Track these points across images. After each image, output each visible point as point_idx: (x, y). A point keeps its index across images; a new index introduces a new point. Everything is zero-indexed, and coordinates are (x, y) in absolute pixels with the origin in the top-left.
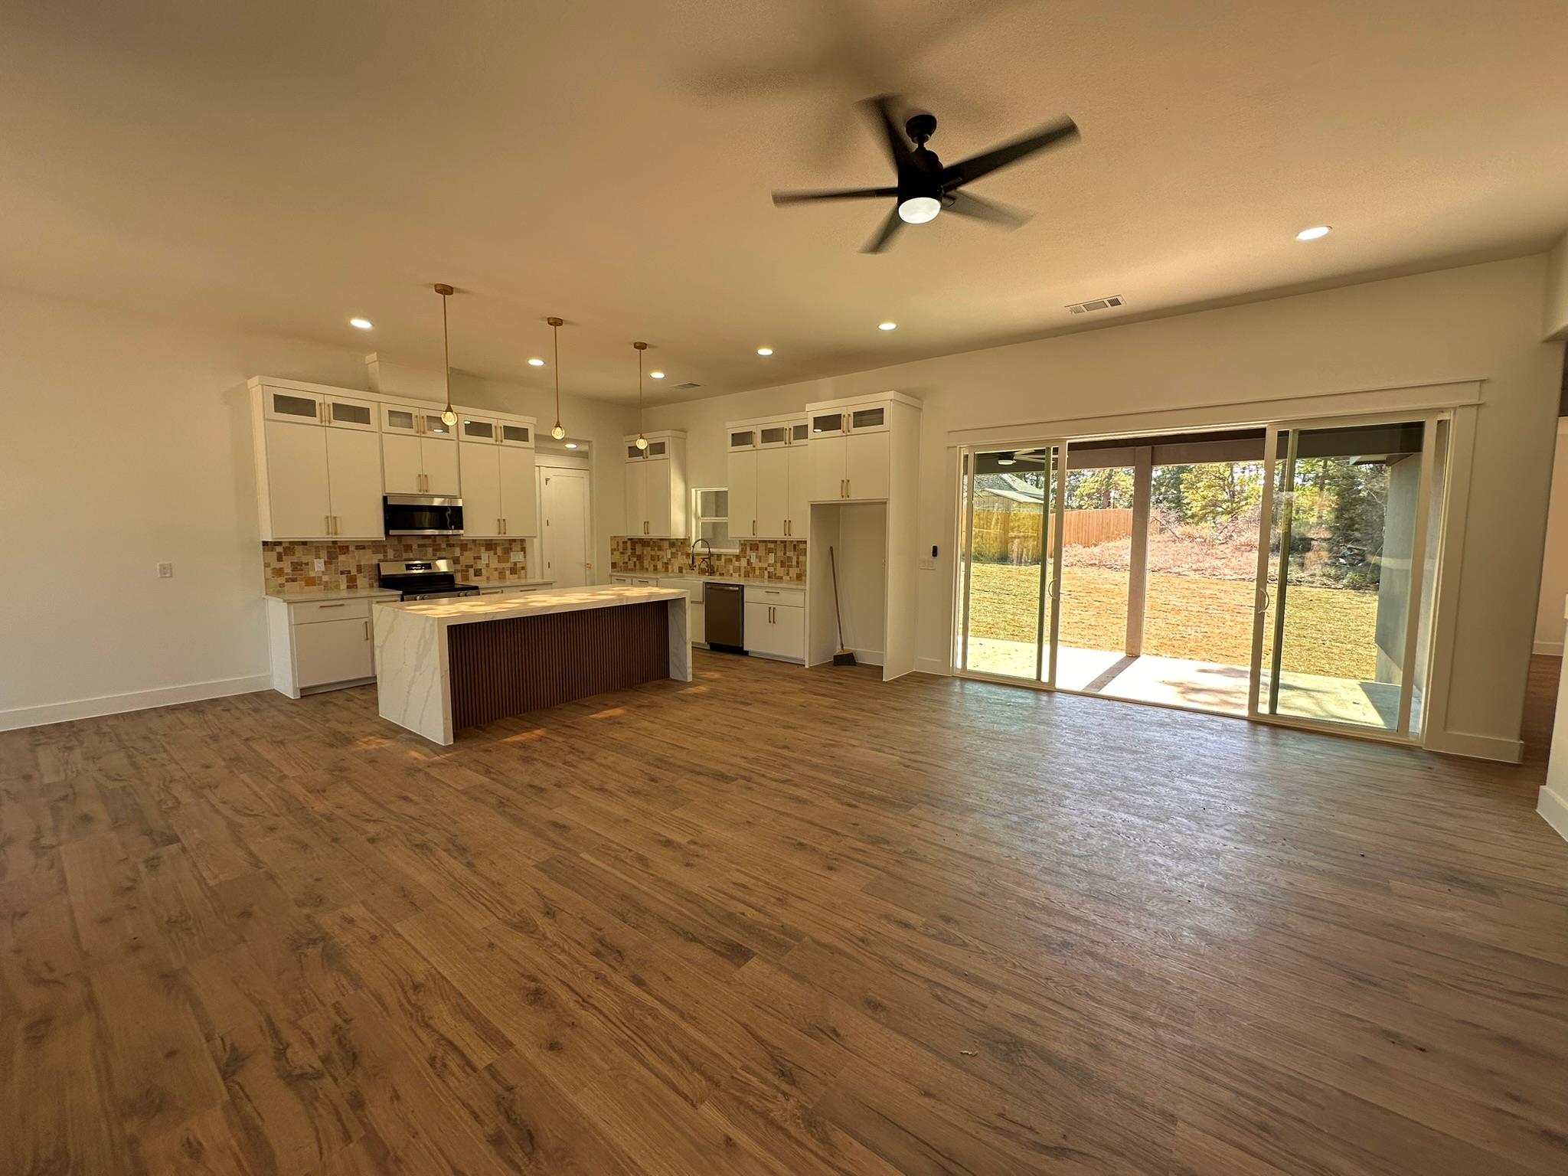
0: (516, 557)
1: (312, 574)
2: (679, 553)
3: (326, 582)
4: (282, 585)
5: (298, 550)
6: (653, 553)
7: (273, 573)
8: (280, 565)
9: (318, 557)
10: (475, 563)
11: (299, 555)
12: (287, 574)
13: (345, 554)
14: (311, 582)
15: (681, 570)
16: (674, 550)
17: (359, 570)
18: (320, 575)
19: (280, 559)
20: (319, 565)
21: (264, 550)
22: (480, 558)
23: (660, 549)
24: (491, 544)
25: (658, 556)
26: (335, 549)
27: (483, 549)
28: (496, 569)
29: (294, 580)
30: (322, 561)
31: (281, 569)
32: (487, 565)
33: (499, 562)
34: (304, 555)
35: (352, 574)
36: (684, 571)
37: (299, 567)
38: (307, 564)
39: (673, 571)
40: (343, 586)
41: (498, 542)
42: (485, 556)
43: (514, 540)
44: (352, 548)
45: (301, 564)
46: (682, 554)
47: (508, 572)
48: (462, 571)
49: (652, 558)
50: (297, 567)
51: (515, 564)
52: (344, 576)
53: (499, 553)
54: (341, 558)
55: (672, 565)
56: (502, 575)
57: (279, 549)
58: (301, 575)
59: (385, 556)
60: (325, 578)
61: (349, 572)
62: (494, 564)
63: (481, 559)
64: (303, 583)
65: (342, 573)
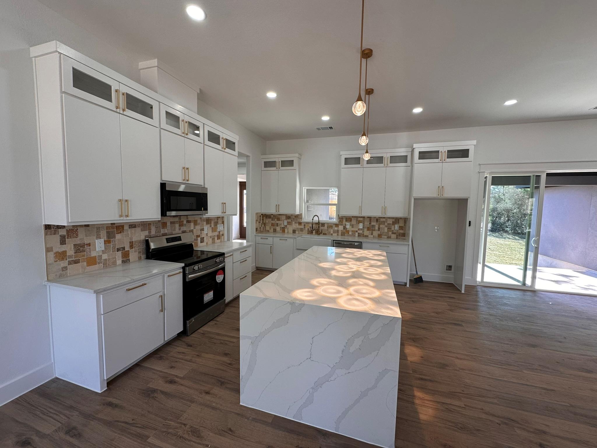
0: (220, 227)
1: (93, 254)
3: (106, 260)
4: (65, 269)
7: (56, 257)
8: (63, 248)
9: (98, 237)
10: (201, 233)
12: (70, 257)
13: (121, 233)
14: (92, 261)
15: (294, 231)
16: (289, 220)
17: (131, 247)
18: (101, 254)
19: (63, 242)
20: (99, 245)
21: (46, 234)
22: (203, 230)
23: (279, 219)
24: (209, 219)
25: (277, 224)
26: (114, 229)
27: (205, 223)
29: (76, 262)
30: (102, 241)
31: (65, 252)
32: (207, 235)
33: (212, 232)
34: (86, 236)
35: (126, 249)
36: (297, 232)
37: (81, 249)
38: (89, 245)
39: (288, 232)
40: (119, 262)
42: (206, 228)
44: (126, 227)
45: (83, 246)
46: (295, 223)
47: (216, 239)
50: (79, 248)
52: (120, 252)
53: (213, 225)
54: (118, 236)
55: (288, 229)
56: (213, 240)
57: (63, 232)
58: (83, 256)
59: (150, 232)
60: (105, 256)
61: (124, 248)
64: (85, 263)
65: (118, 250)
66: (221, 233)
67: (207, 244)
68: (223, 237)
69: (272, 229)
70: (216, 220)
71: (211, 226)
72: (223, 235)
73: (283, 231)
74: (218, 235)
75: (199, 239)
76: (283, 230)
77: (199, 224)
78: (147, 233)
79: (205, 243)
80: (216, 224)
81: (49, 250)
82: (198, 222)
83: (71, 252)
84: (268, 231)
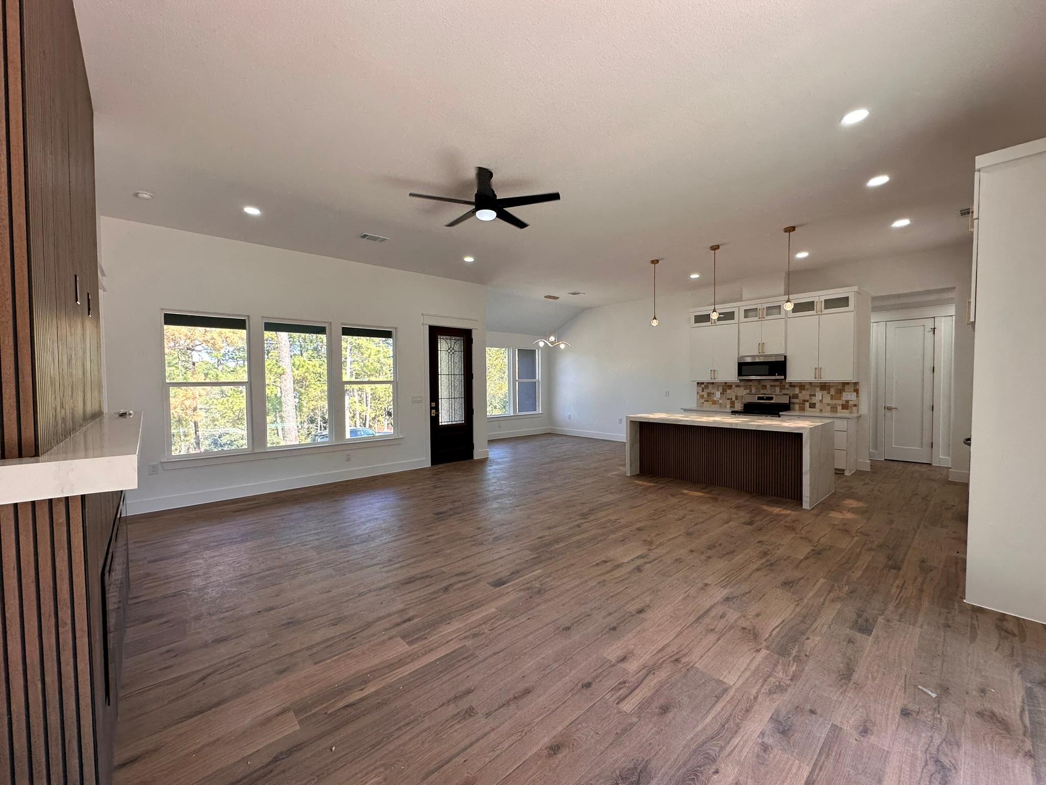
0: (849, 396)
1: (715, 399)
3: (721, 403)
4: (703, 403)
5: (710, 386)
7: (700, 397)
8: (703, 393)
9: (718, 390)
10: (811, 399)
11: (710, 389)
12: (705, 398)
13: (730, 390)
14: (714, 402)
17: (736, 399)
18: (719, 399)
19: (703, 391)
20: (718, 395)
21: (697, 387)
22: (814, 395)
24: (825, 386)
26: (726, 386)
27: (818, 389)
28: (828, 405)
29: (708, 401)
30: (719, 392)
31: (703, 395)
32: (821, 401)
33: (831, 399)
34: (713, 389)
38: (713, 393)
40: (728, 406)
41: (831, 384)
42: (819, 395)
43: (848, 383)
44: (734, 386)
45: (710, 393)
47: (839, 408)
48: (800, 403)
50: (709, 394)
51: (847, 402)
52: (729, 401)
53: (832, 392)
54: (728, 391)
56: (834, 409)
57: (703, 386)
58: (711, 399)
59: (751, 391)
60: (720, 401)
61: (732, 399)
62: (827, 399)
64: (711, 403)
65: (728, 399)
66: (851, 403)
67: (821, 411)
68: (855, 408)
70: (840, 387)
71: (829, 393)
72: (855, 405)
74: (843, 404)
77: (808, 389)
78: (748, 391)
79: (817, 409)
80: (840, 392)
81: (698, 393)
82: (806, 387)
83: (706, 396)
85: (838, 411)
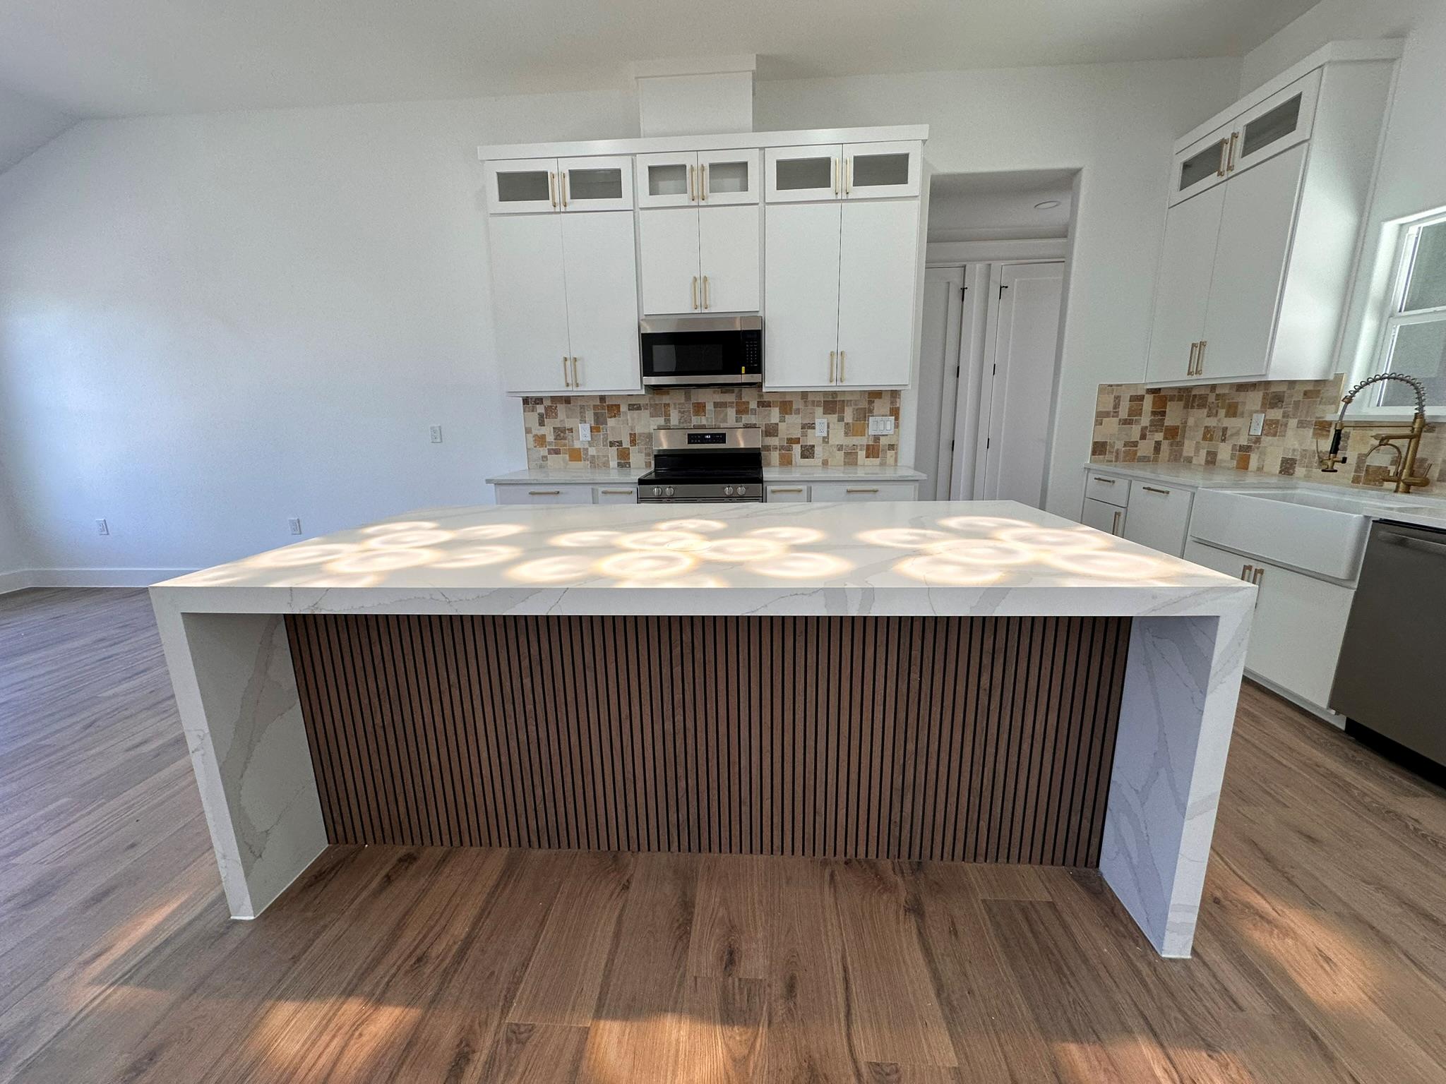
0: (880, 425)
1: (577, 445)
2: (1293, 423)
3: (593, 456)
4: (544, 458)
5: (561, 409)
6: (1212, 422)
7: (535, 441)
8: (542, 429)
9: (583, 421)
10: (805, 435)
11: (563, 417)
12: (550, 443)
13: (615, 416)
14: (576, 455)
15: (1288, 467)
16: (1276, 414)
17: (633, 442)
18: (587, 446)
19: (542, 424)
20: (583, 432)
21: (524, 411)
22: (812, 426)
23: (1233, 411)
24: (835, 402)
25: (1225, 430)
26: (603, 409)
27: (820, 410)
28: (840, 448)
29: (557, 452)
30: (588, 426)
31: (543, 437)
32: (825, 440)
33: (846, 434)
34: (568, 418)
35: (624, 446)
36: (1300, 471)
37: (562, 434)
38: (571, 430)
39: (1260, 469)
40: (613, 463)
41: (847, 398)
42: (822, 421)
43: (880, 394)
44: (624, 408)
45: (563, 430)
46: (1301, 425)
47: (862, 454)
48: (782, 448)
49: (1208, 434)
50: (560, 433)
51: (877, 438)
52: (615, 448)
53: (849, 416)
54: (611, 422)
55: (1263, 454)
56: (850, 457)
57: (541, 408)
58: (565, 445)
59: (667, 420)
60: (592, 451)
61: (620, 443)
62: (838, 437)
63: (814, 428)
64: (568, 457)
65: (612, 444)
66: (883, 441)
67: (825, 463)
68: (890, 453)
69: (1203, 453)
70: (864, 404)
71: (841, 419)
72: (892, 447)
73: (1243, 465)
74: (868, 446)
75: (797, 449)
76: (1243, 456)
77: (798, 412)
78: (661, 421)
79: (817, 461)
80: (864, 415)
81: (528, 431)
82: (794, 407)
83: (550, 438)
84: (1189, 460)
85: (859, 463)
